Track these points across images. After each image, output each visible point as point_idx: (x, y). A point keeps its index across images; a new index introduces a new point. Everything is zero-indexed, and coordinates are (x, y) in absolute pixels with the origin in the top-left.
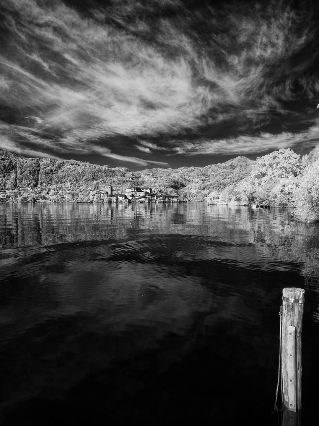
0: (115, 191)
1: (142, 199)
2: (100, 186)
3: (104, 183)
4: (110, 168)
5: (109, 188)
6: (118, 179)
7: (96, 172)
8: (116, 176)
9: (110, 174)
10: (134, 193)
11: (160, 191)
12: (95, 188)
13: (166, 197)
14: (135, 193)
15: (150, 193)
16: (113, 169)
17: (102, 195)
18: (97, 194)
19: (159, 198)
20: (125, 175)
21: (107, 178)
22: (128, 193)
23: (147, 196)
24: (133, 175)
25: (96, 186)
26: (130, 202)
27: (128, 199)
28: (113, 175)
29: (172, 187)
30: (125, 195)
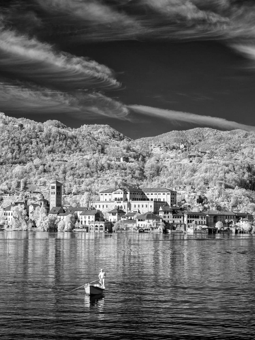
0: (75, 194)
1: (146, 224)
2: (33, 179)
3: (45, 171)
4: (64, 130)
5: (53, 188)
6: (85, 161)
7: (24, 139)
8: (80, 151)
9: (64, 145)
10: (123, 204)
11: (200, 200)
12: (18, 186)
13: (216, 218)
14: (126, 204)
15: (169, 204)
16: (71, 132)
17: (31, 208)
18: (16, 206)
19: (195, 220)
20: (107, 149)
21: (55, 156)
22: (105, 204)
23: (161, 214)
24: (128, 149)
25: (22, 181)
26: (111, 231)
27: (104, 220)
28: (70, 148)
29: (243, 184)
30: (98, 208)
